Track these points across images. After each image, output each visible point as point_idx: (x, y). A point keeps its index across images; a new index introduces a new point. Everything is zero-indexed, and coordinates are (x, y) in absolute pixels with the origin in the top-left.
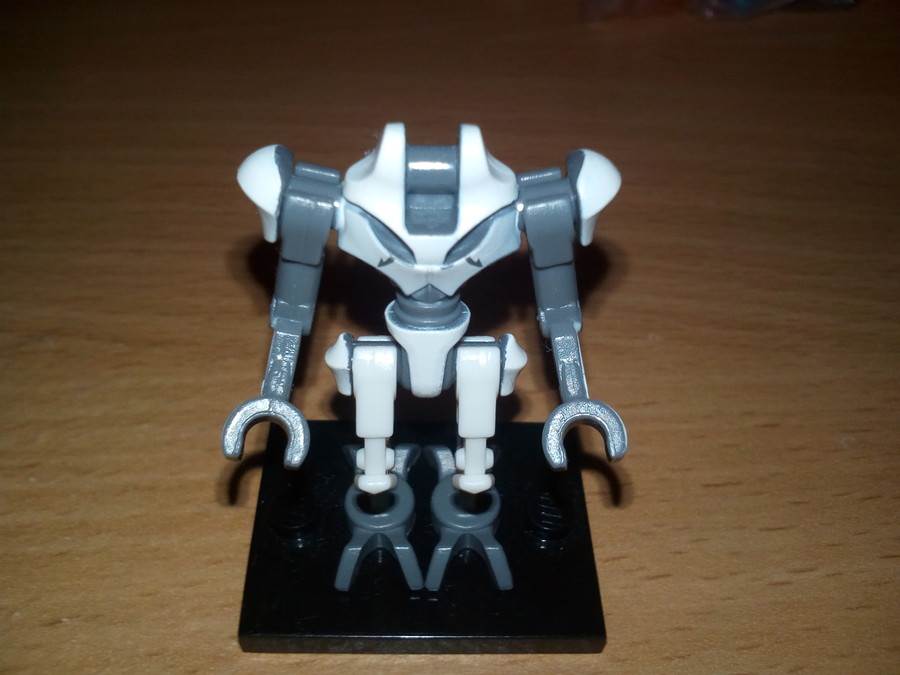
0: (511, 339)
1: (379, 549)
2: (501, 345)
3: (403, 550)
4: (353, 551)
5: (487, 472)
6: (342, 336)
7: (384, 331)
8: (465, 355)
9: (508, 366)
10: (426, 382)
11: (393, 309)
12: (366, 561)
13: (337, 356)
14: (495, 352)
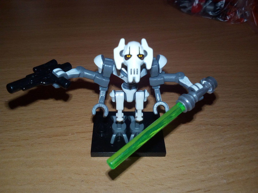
0: (146, 91)
1: (119, 136)
2: (144, 91)
3: (125, 136)
4: (114, 136)
5: (142, 117)
6: (113, 91)
7: (121, 89)
8: (137, 93)
9: (146, 96)
10: (130, 99)
11: (123, 85)
12: (117, 138)
13: (112, 94)
14: (143, 93)
